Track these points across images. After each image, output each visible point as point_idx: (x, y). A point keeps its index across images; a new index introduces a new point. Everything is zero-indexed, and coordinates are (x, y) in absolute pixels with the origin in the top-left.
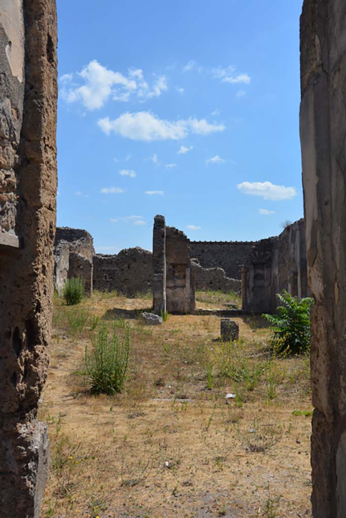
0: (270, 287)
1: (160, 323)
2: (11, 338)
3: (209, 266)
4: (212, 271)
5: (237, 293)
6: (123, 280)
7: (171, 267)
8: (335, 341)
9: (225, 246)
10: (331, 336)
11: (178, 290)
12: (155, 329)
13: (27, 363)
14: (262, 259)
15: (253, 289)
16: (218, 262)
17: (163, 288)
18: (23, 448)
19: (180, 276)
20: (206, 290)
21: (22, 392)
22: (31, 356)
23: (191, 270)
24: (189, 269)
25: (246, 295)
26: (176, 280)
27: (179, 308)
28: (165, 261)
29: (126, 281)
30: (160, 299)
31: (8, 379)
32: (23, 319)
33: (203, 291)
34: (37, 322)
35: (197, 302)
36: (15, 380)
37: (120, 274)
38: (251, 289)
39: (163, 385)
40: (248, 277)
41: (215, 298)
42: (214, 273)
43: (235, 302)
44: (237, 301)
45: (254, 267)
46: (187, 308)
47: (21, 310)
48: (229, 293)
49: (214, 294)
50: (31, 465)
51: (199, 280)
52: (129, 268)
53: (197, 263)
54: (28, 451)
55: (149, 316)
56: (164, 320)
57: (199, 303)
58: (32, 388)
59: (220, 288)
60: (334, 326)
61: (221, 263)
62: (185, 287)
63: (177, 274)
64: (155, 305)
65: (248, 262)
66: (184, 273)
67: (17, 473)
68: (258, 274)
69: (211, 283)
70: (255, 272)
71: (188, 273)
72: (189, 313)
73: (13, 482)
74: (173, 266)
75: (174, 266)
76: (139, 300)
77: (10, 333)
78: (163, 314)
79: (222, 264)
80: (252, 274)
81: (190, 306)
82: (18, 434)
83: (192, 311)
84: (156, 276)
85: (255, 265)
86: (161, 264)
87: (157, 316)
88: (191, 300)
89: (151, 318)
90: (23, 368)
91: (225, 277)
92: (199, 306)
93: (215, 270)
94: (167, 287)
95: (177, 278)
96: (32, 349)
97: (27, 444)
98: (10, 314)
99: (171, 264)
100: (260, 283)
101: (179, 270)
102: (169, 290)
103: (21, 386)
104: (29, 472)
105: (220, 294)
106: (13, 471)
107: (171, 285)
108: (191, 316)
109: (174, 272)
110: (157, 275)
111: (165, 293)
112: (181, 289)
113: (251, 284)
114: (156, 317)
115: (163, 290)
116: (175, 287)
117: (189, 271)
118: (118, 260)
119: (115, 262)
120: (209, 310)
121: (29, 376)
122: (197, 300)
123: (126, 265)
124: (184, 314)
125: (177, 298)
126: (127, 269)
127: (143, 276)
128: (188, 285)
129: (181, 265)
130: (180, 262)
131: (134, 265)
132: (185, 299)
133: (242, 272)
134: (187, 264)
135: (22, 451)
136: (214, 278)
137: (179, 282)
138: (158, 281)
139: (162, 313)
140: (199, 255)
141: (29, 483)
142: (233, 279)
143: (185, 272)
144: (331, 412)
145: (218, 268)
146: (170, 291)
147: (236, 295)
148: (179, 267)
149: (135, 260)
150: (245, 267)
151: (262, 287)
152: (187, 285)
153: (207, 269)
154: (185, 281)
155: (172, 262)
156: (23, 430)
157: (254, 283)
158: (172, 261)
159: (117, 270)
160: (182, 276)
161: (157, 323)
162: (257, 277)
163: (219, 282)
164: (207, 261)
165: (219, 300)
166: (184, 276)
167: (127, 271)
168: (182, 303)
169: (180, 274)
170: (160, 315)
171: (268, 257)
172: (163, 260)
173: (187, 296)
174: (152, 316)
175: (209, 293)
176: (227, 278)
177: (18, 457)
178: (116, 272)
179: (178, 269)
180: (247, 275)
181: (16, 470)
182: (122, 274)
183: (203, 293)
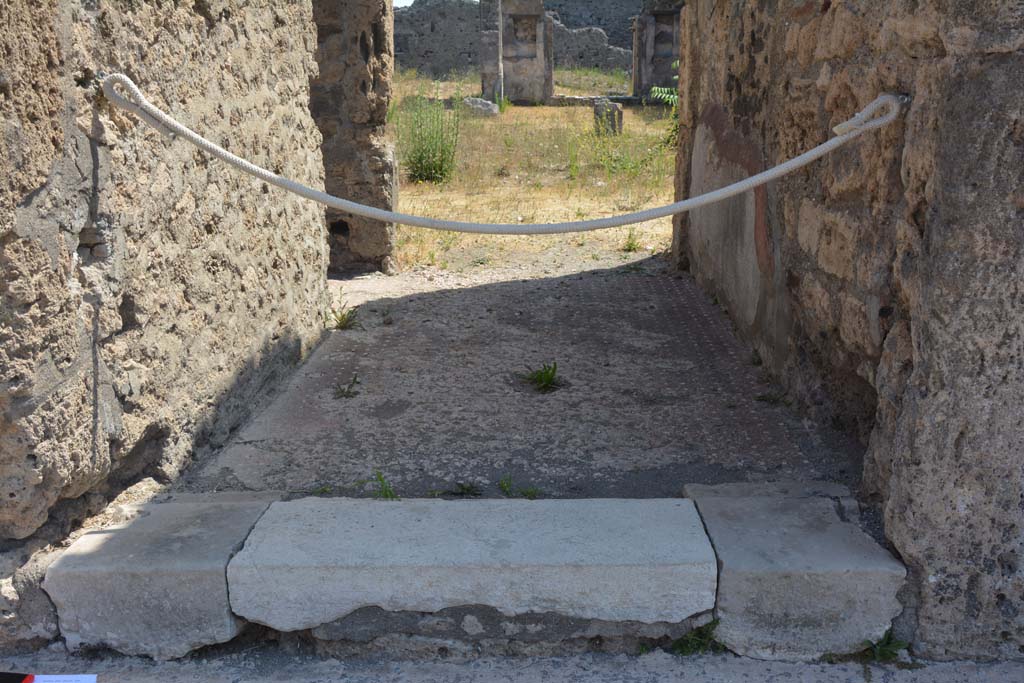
1: (494, 115)
2: (358, 43)
3: (578, 26)
4: (583, 34)
5: (627, 73)
6: (423, 53)
7: (511, 21)
8: (698, 40)
10: (694, 37)
11: (524, 63)
12: (488, 124)
13: (375, 71)
14: (670, 6)
15: (652, 61)
16: (594, 18)
17: (498, 55)
18: (378, 158)
19: (526, 37)
20: (572, 68)
21: (372, 101)
22: (378, 65)
23: (545, 26)
24: (542, 24)
25: (640, 70)
26: (519, 44)
27: (525, 94)
28: (500, 8)
29: (429, 54)
30: (493, 74)
31: (358, 87)
32: (370, 23)
33: (568, 69)
34: (384, 27)
35: (556, 87)
36: (364, 88)
37: (417, 42)
38: (649, 59)
39: (508, 175)
40: (644, 39)
41: (587, 80)
42: (587, 36)
43: (622, 88)
44: (626, 86)
45: (657, 21)
46: (538, 95)
47: (367, 13)
48: (612, 74)
49: (587, 75)
50: (387, 176)
51: (561, 52)
52: (433, 29)
53: (557, 19)
54: (384, 162)
55: (476, 101)
56: (501, 109)
57: (560, 88)
58: (382, 98)
59: (597, 66)
60: (697, 25)
61: (599, 19)
62: (535, 56)
63: (521, 34)
64: (486, 85)
65: (646, 11)
66: (533, 33)
67: (374, 183)
68: (662, 32)
69: (581, 57)
70: (657, 29)
71: (540, 30)
72: (543, 103)
73: (370, 192)
74: (514, 20)
75: (516, 19)
76: (455, 84)
77: (356, 38)
78: (500, 101)
79: (602, 22)
80: (651, 32)
81: (544, 91)
82: (371, 145)
83: (546, 100)
84: (487, 35)
85: (658, 17)
86: (494, 14)
87: (489, 102)
88: (546, 80)
89: (480, 106)
90: (372, 77)
91: (606, 45)
92: (559, 92)
93: (589, 31)
94: (504, 58)
95: (522, 41)
96: (379, 58)
97: (381, 155)
98: (355, 17)
99: (511, 16)
100: (665, 48)
101: (526, 26)
102: (507, 62)
103: (371, 95)
104: (384, 182)
105: (596, 73)
106: (369, 181)
107: (511, 53)
108: (545, 108)
109: (516, 30)
110: (487, 32)
111: (501, 65)
112: (529, 60)
114: (488, 105)
115: (498, 60)
116: (518, 58)
117: (543, 28)
118: (412, 15)
119: (408, 20)
120: (577, 97)
121: (379, 85)
122: (557, 83)
123: (428, 25)
124: (533, 104)
125: (522, 77)
126: (428, 32)
127: (459, 46)
128: (540, 53)
129: (529, 17)
130: (525, 13)
131: (441, 24)
132: (535, 79)
133: (634, 30)
134: (538, 16)
135: (377, 161)
136: (587, 46)
137: (524, 49)
138: (490, 44)
139: (497, 98)
140: (560, 6)
141: (386, 193)
142: (622, 49)
143: (535, 29)
144: (691, 116)
145: (594, 29)
146: (510, 65)
147: (625, 77)
148: (525, 21)
149: (443, 15)
150: (639, 20)
152: (538, 54)
153: (574, 31)
154: (535, 47)
155: (512, 13)
156: (375, 142)
157: (655, 48)
158: (512, 10)
159: (411, 35)
160: (529, 37)
161: (488, 114)
162: (661, 38)
163: (596, 55)
164: (575, 16)
165: (595, 85)
166: (534, 39)
167: (429, 36)
168: (530, 85)
169: (527, 34)
170: (494, 102)
172: (497, 7)
173: (539, 73)
174: (481, 103)
175: (578, 72)
176: (611, 47)
177: (374, 168)
178: (410, 38)
179: (523, 24)
180: (642, 35)
181: (373, 182)
182: (421, 41)
183: (567, 72)
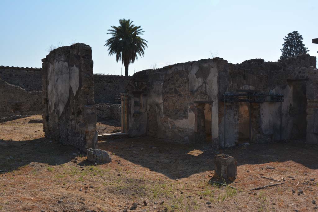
0: (146, 112)
9: (32, 71)
14: (140, 89)
15: (134, 115)
38: (132, 115)
45: (134, 96)
68: (137, 102)
70: (135, 100)
80: (133, 102)
85: (135, 94)
113: (132, 111)
151: (140, 113)
157: (135, 109)
171: (144, 88)
